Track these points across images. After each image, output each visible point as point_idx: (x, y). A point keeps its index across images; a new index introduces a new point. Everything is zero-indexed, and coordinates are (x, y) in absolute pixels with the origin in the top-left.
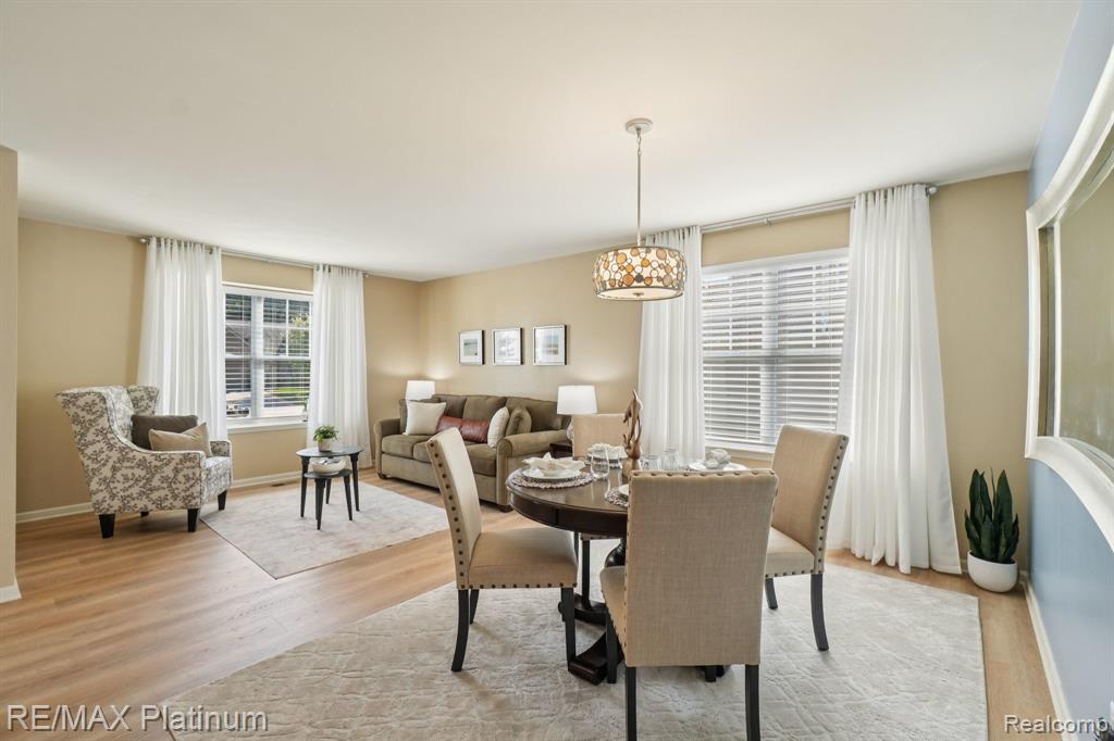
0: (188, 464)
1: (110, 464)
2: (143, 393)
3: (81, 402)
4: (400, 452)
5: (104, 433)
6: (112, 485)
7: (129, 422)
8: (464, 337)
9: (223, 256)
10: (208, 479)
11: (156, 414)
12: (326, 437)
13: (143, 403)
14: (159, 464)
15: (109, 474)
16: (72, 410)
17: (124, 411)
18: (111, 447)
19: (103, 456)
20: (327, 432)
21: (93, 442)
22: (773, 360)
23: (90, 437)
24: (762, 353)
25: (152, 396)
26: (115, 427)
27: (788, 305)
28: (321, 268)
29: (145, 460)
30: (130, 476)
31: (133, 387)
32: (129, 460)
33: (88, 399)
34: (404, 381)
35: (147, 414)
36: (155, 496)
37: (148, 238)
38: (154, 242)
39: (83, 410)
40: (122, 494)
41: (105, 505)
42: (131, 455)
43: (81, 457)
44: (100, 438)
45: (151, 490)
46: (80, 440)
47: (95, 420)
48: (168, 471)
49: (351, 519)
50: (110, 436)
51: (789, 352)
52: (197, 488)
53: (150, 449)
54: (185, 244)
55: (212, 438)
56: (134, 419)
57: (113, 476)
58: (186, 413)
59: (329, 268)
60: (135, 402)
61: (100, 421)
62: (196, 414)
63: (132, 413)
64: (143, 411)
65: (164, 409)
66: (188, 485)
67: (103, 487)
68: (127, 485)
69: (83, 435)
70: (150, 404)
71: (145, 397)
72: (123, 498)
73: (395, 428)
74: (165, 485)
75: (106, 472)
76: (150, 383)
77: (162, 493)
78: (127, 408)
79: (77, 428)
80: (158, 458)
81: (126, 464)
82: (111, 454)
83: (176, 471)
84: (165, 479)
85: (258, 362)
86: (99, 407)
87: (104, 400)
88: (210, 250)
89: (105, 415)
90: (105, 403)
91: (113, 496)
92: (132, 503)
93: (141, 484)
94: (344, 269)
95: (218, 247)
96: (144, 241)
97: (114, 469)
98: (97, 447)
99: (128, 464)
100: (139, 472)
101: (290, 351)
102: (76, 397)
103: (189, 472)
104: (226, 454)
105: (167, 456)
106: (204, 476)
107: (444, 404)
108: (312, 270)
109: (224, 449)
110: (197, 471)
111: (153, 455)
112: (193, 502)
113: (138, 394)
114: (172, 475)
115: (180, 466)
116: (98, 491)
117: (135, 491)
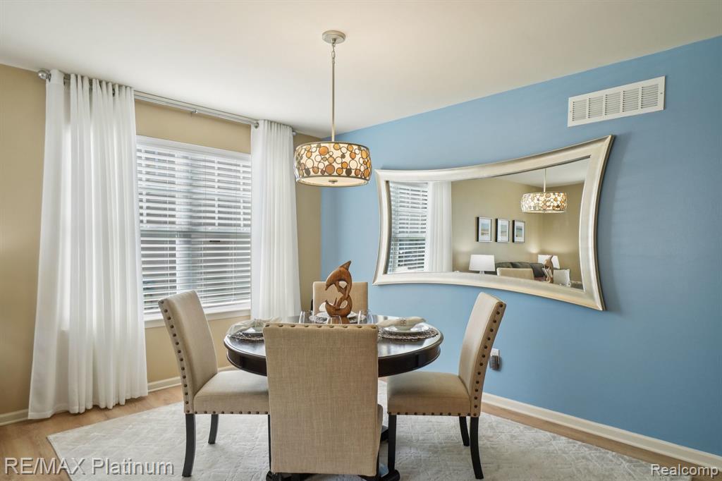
22: (187, 235)
24: (177, 228)
27: (202, 189)
51: (202, 229)
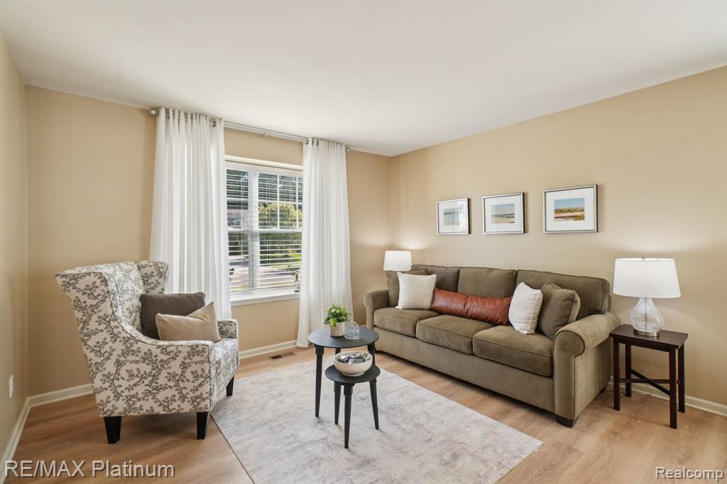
0: (196, 358)
1: (114, 358)
2: (153, 269)
3: (81, 284)
4: (398, 329)
5: (107, 320)
6: (116, 383)
7: (137, 302)
8: (444, 206)
9: (225, 128)
10: (218, 374)
11: (166, 293)
12: (339, 321)
13: (153, 280)
14: (165, 358)
15: (113, 370)
16: (73, 294)
17: (133, 290)
18: (115, 337)
19: (107, 348)
20: (341, 314)
21: (96, 332)
23: (93, 325)
25: (162, 272)
26: (119, 313)
28: (310, 141)
29: (151, 354)
30: (135, 372)
31: (144, 263)
32: (133, 353)
33: (89, 280)
34: (381, 252)
35: (154, 293)
36: (162, 396)
37: (158, 109)
38: (163, 113)
39: (84, 294)
40: (126, 393)
41: (109, 406)
42: (135, 347)
43: (84, 348)
44: (103, 327)
45: (158, 389)
46: (82, 329)
47: (96, 306)
48: (175, 367)
49: (377, 427)
50: (113, 324)
52: (206, 388)
53: (158, 338)
54: (192, 115)
55: (218, 319)
56: (143, 299)
57: (117, 372)
58: (194, 291)
59: (317, 141)
60: (145, 279)
61: (102, 307)
62: (203, 291)
63: (141, 292)
64: (153, 288)
65: (174, 287)
66: (197, 384)
67: (107, 385)
68: (132, 382)
69: (86, 323)
70: (160, 280)
71: (155, 274)
72: (129, 399)
73: (386, 300)
74: (172, 383)
75: (110, 367)
76: (161, 258)
77: (169, 393)
78: (136, 288)
79: (79, 315)
80: (164, 350)
81: (130, 358)
82: (114, 346)
83: (184, 366)
84: (172, 376)
85: (253, 235)
86: (100, 290)
87: (105, 282)
88: (214, 123)
89: (107, 299)
90: (107, 285)
91: (117, 396)
92: (138, 405)
93: (147, 382)
94: (330, 142)
95: (220, 119)
96: (154, 112)
97: (119, 364)
98: (99, 337)
99: (134, 358)
100: (145, 368)
101: (281, 224)
102: (76, 278)
103: (197, 368)
104: (232, 337)
105: (173, 348)
106: (213, 372)
107: (434, 276)
108: (302, 144)
109: (231, 330)
110: (206, 366)
111: (159, 346)
112: (202, 405)
113: (148, 270)
114: (179, 372)
115: (188, 361)
116: (102, 389)
117: (141, 389)
